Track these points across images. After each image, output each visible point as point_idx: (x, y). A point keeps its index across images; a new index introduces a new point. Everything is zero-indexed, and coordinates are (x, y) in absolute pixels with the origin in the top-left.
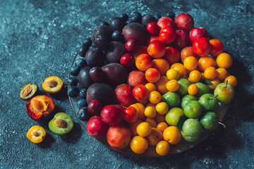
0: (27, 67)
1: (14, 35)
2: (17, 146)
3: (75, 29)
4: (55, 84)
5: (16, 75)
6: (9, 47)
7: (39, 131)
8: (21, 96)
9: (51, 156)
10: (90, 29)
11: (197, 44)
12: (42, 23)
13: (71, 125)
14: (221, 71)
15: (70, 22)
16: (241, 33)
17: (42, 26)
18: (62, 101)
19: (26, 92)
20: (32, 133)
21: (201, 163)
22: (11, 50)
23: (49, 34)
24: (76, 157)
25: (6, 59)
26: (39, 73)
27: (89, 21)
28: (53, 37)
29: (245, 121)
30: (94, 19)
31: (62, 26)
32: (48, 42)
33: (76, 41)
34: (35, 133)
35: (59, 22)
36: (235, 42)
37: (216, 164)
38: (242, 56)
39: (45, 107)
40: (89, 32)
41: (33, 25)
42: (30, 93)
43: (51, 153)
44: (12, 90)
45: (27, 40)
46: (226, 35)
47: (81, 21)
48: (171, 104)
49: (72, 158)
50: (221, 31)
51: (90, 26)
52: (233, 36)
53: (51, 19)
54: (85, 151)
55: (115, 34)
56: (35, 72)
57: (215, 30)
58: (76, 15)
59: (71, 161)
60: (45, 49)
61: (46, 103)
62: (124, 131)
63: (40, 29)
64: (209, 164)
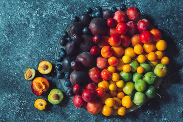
0: (24, 53)
1: (9, 26)
2: (29, 111)
3: (54, 18)
4: (46, 67)
5: (18, 60)
6: (8, 37)
7: (42, 103)
8: (26, 78)
9: (52, 116)
10: (64, 17)
11: (143, 36)
12: (28, 14)
13: (62, 97)
14: (159, 53)
15: (49, 12)
16: (173, 14)
17: (29, 16)
18: (53, 77)
19: (28, 75)
20: (38, 104)
21: (145, 114)
22: (11, 39)
23: (35, 24)
24: (67, 116)
25: (8, 47)
26: (34, 57)
27: (63, 9)
28: (38, 26)
29: (173, 83)
30: (66, 7)
31: (44, 16)
32: (36, 30)
33: (56, 29)
34: (40, 104)
35: (41, 12)
36: (168, 22)
37: (154, 114)
38: (173, 34)
39: (44, 87)
40: (64, 19)
41: (22, 16)
42: (31, 76)
43: (52, 114)
44: (18, 71)
45: (20, 29)
46: (162, 16)
47: (57, 11)
48: (126, 80)
49: (65, 117)
50: (159, 13)
51: (64, 15)
52: (167, 17)
53: (34, 10)
54: (73, 111)
55: (85, 30)
56: (31, 56)
57: (155, 12)
58: (52, 5)
59: (65, 118)
60: (34, 37)
61: (44, 83)
62: (98, 105)
63: (27, 19)
64: (150, 114)
